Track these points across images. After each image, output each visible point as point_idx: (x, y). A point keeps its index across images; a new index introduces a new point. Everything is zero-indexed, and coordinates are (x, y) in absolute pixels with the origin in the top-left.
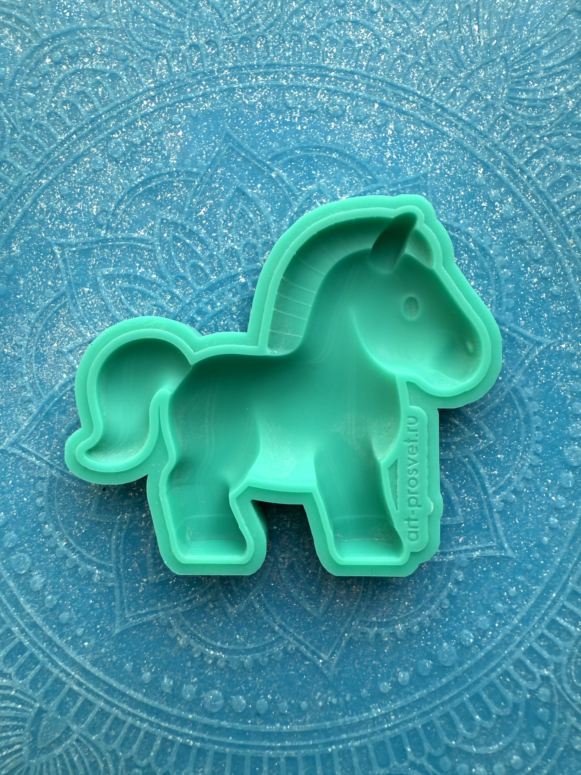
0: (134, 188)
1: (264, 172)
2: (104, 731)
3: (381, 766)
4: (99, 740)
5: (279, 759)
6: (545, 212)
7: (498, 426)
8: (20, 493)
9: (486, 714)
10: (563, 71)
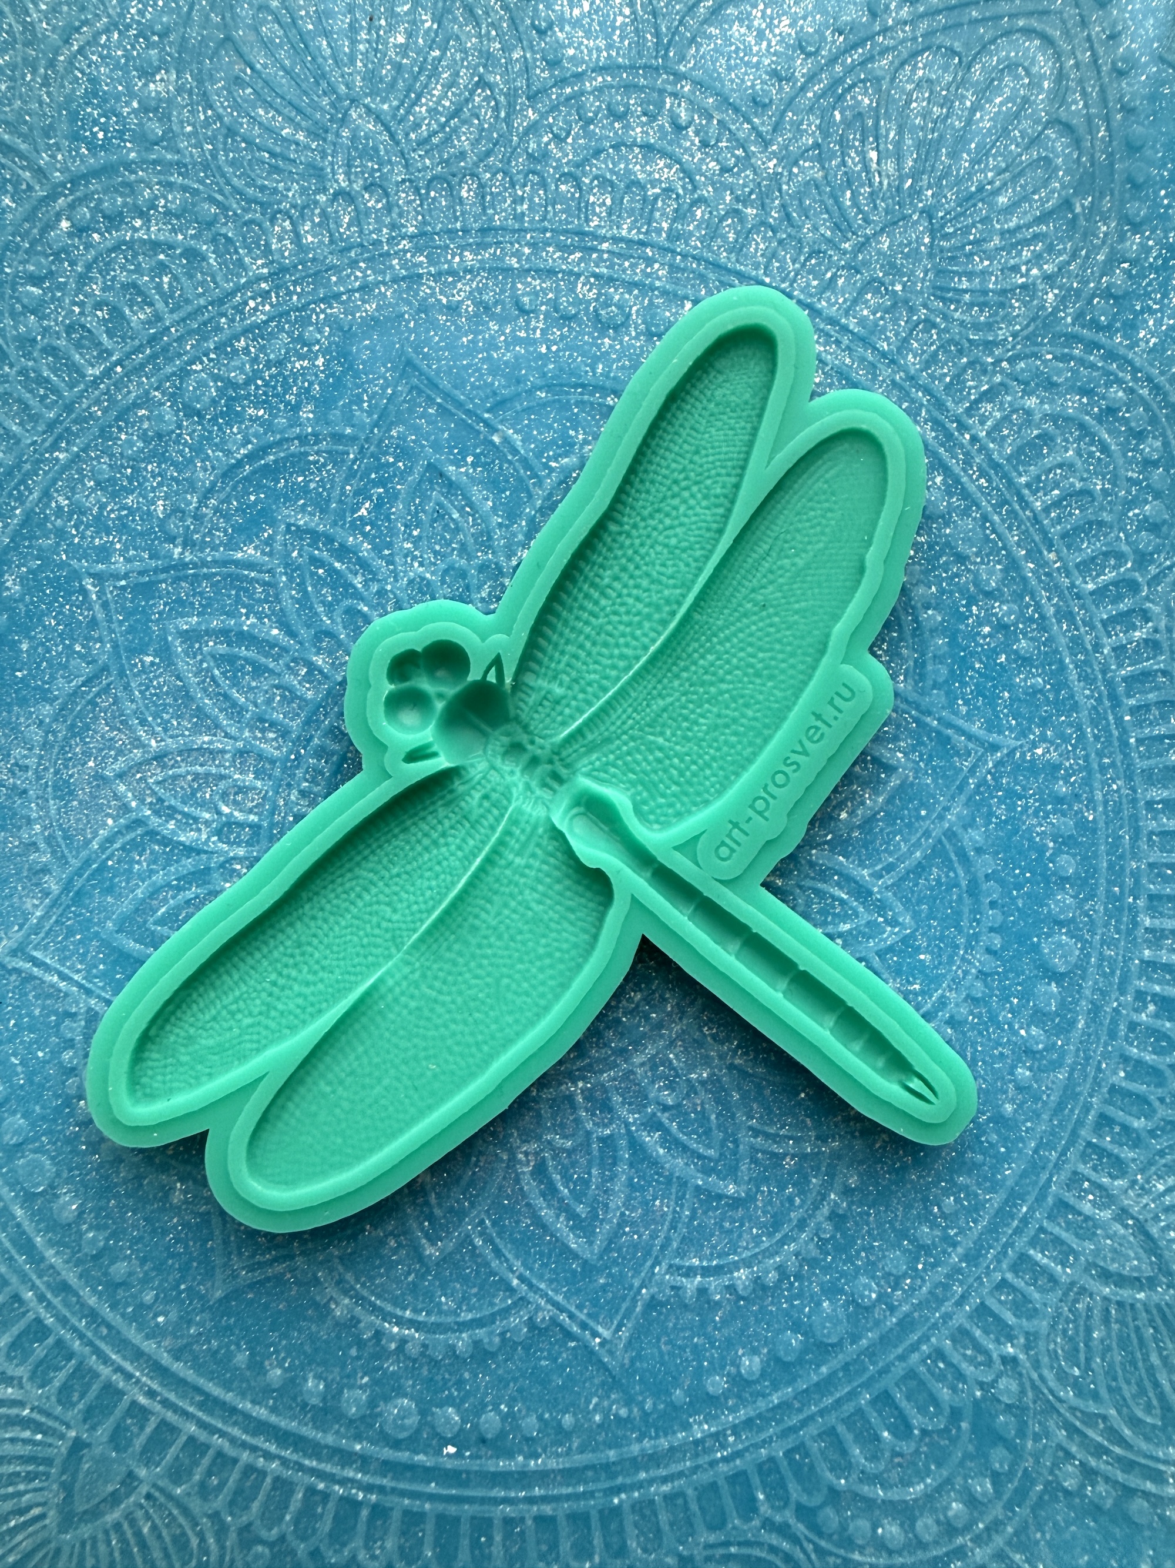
0: (234, 466)
1: (479, 432)
2: (197, 1477)
3: (712, 1528)
4: (189, 1494)
5: (522, 1520)
6: (1006, 502)
7: (919, 902)
8: (31, 1043)
9: (902, 1428)
10: (1036, 237)
